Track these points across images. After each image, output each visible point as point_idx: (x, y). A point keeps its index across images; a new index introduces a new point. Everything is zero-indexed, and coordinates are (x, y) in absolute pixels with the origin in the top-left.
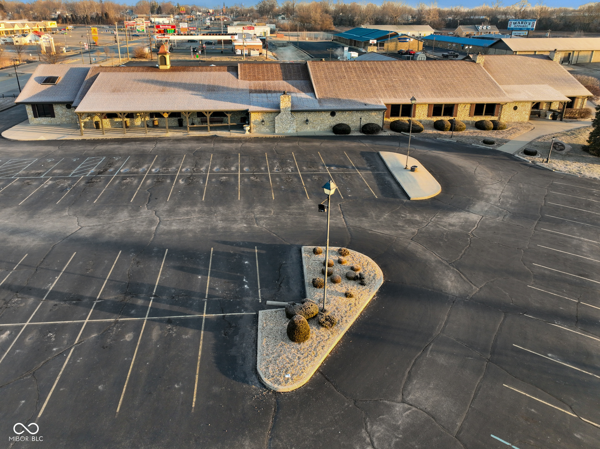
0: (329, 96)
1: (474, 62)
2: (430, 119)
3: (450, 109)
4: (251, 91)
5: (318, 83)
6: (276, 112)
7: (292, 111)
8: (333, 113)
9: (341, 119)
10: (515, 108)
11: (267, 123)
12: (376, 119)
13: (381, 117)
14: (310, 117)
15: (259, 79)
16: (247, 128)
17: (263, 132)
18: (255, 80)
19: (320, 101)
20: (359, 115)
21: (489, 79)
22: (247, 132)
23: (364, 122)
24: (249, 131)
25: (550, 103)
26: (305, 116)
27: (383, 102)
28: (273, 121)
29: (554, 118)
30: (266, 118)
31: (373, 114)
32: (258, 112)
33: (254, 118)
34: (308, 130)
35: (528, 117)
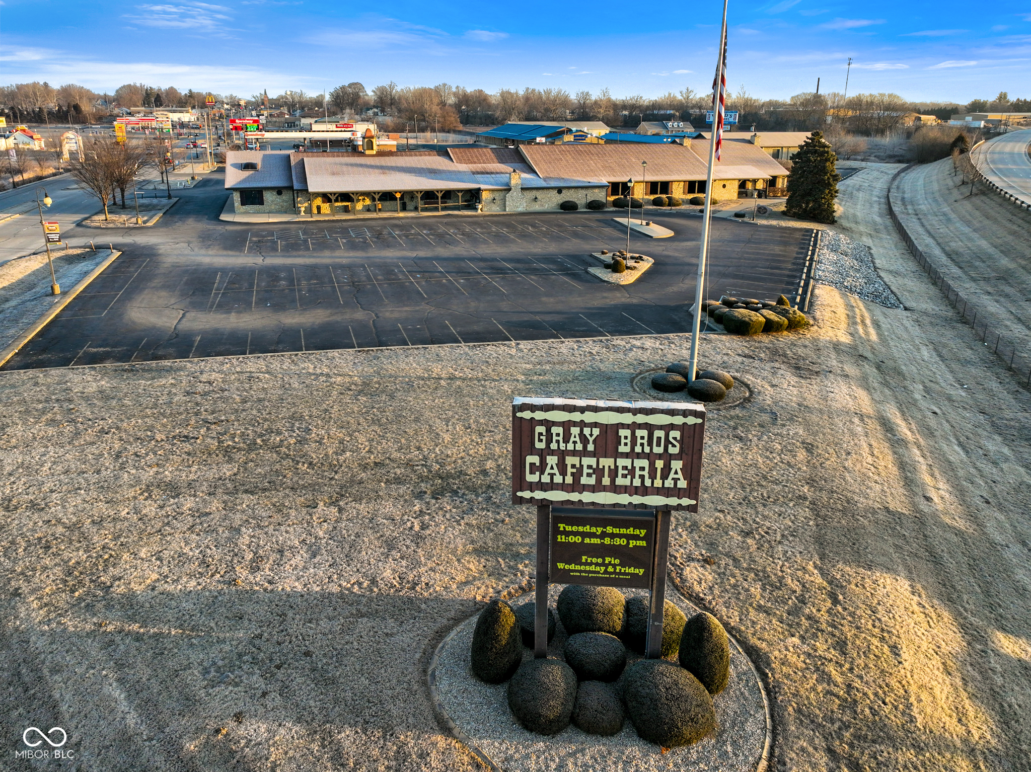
0: (551, 175)
1: (682, 145)
2: (647, 197)
3: (665, 187)
4: (474, 173)
5: (537, 164)
6: (505, 190)
7: (522, 189)
8: (560, 190)
9: (567, 196)
10: (724, 186)
11: (498, 202)
12: (600, 196)
13: (604, 193)
14: (539, 194)
15: (475, 163)
16: (480, 206)
17: (495, 209)
18: (471, 163)
19: (545, 179)
20: (584, 192)
21: (698, 160)
22: (479, 211)
23: (590, 199)
24: (481, 210)
25: (755, 181)
26: (534, 193)
27: (604, 180)
28: (504, 200)
29: (760, 196)
30: (497, 195)
31: (596, 190)
32: (489, 190)
33: (485, 196)
34: (536, 207)
35: (736, 195)
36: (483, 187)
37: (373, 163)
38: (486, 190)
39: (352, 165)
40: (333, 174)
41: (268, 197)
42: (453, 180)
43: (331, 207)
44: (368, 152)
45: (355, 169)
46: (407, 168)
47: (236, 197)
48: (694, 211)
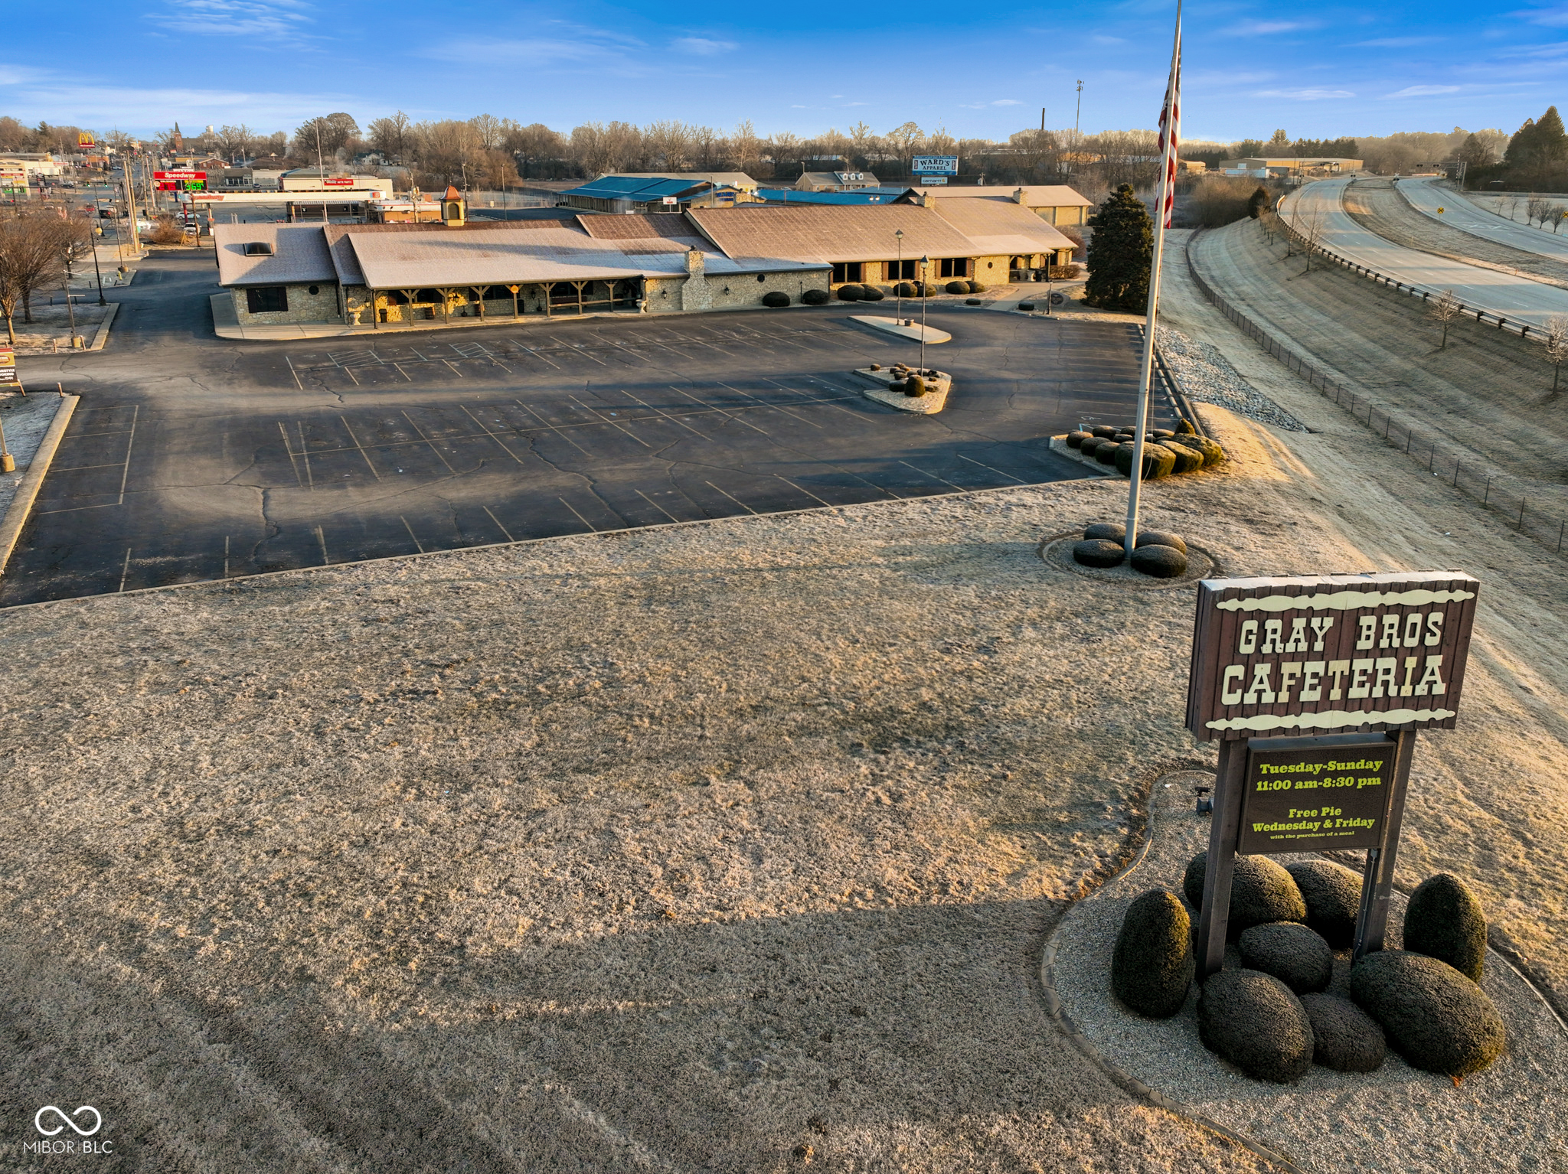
0: (745, 255)
1: (921, 205)
2: (885, 284)
3: (909, 268)
4: (626, 253)
5: (719, 238)
6: (680, 278)
7: (706, 275)
8: (761, 278)
9: (772, 285)
10: (990, 265)
11: (670, 296)
12: (820, 283)
13: (825, 280)
14: (730, 283)
15: (624, 237)
16: (644, 304)
17: (667, 307)
18: (618, 237)
19: (737, 261)
20: (796, 278)
21: (949, 228)
22: (642, 310)
23: (806, 289)
24: (645, 309)
25: (1029, 257)
26: (723, 282)
27: (825, 259)
28: (679, 294)
29: (1038, 279)
30: (668, 286)
31: (815, 276)
32: (656, 278)
33: (650, 287)
34: (728, 303)
35: (1006, 277)
36: (646, 274)
37: (464, 241)
38: (651, 278)
39: (430, 243)
40: (404, 258)
41: (294, 297)
42: (598, 264)
43: (404, 313)
44: (451, 223)
45: (438, 250)
46: (520, 246)
47: (241, 299)
48: (959, 302)
